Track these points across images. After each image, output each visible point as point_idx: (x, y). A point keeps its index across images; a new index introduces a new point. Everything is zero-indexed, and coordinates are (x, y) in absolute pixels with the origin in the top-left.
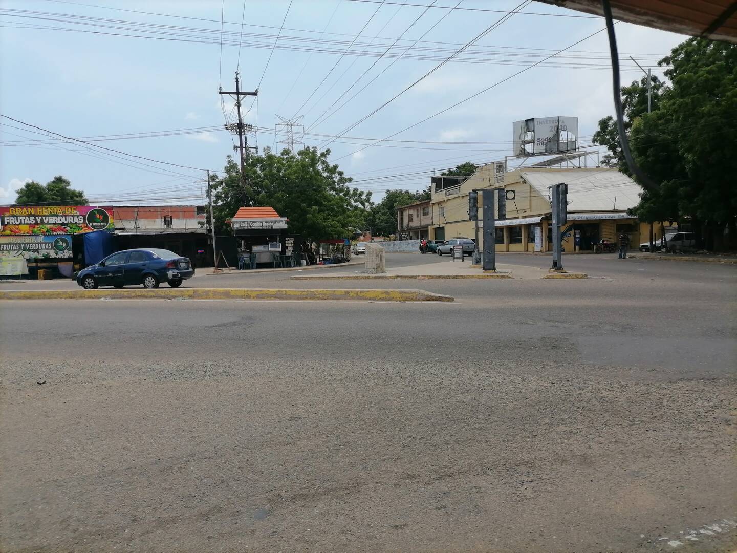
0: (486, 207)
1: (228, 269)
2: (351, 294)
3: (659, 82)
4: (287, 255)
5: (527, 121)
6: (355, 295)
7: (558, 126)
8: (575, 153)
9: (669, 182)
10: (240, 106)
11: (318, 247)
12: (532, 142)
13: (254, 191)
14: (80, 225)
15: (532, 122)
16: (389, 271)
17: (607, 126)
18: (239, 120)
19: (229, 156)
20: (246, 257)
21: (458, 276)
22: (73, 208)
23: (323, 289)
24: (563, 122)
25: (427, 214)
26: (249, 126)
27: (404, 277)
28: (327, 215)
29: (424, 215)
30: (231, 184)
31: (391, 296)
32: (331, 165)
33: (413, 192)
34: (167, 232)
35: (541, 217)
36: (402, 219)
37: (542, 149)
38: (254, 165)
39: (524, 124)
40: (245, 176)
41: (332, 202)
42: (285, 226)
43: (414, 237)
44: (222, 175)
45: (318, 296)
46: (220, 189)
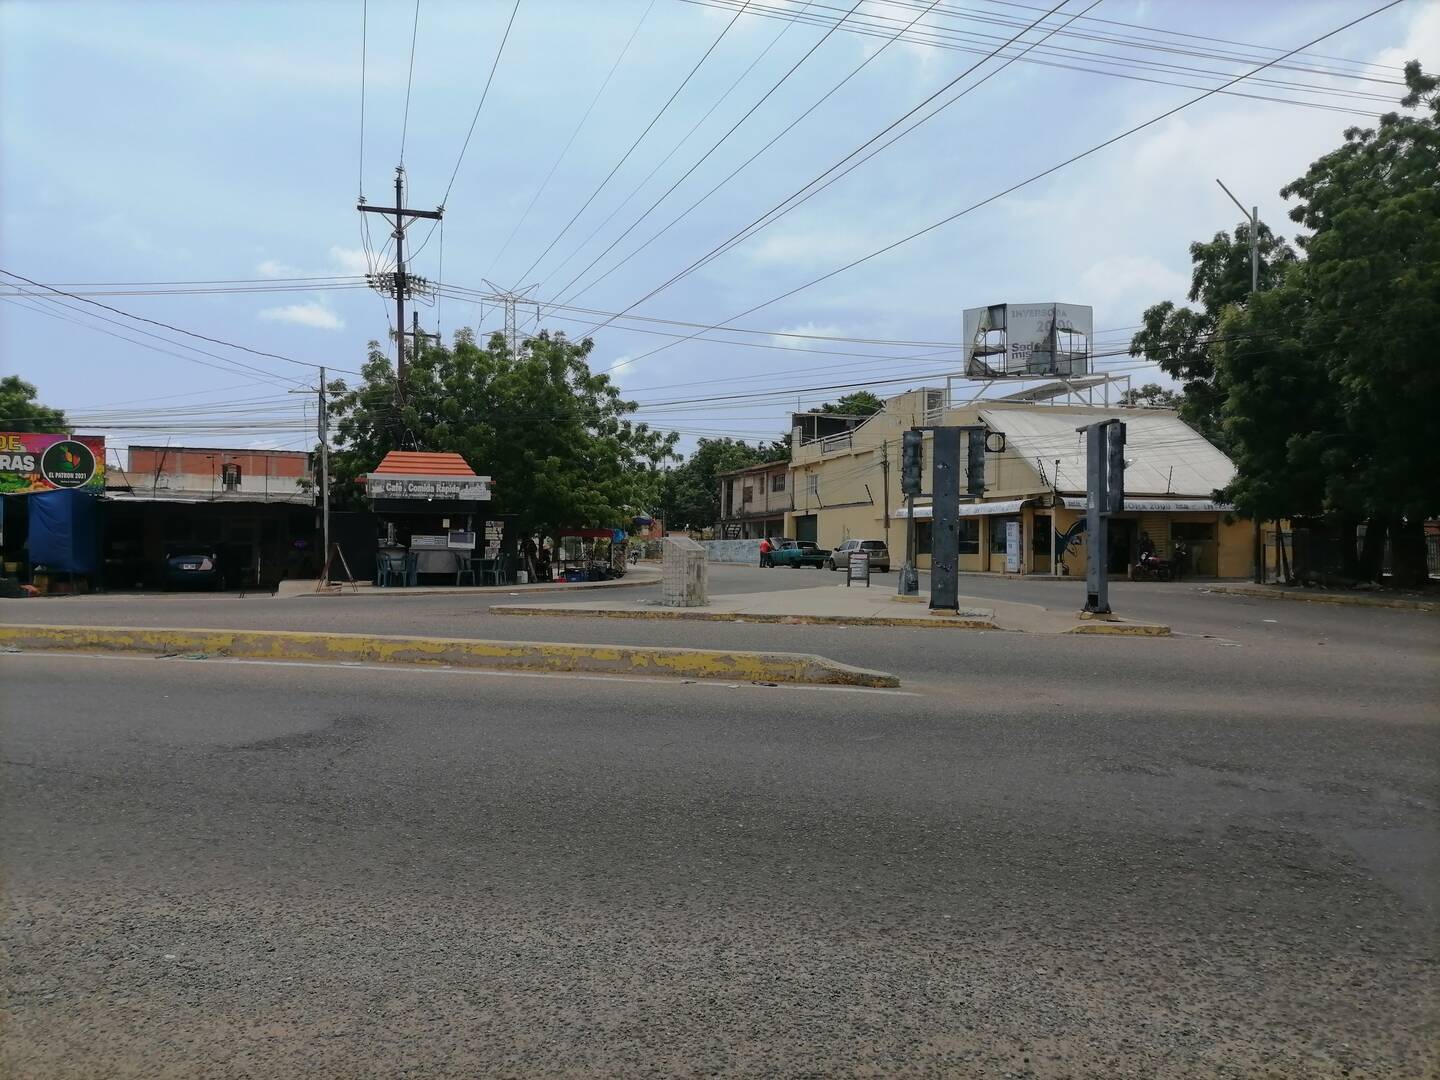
0: (941, 467)
1: (349, 584)
2: (636, 660)
3: (1271, 236)
4: (486, 558)
5: (991, 309)
6: (645, 663)
7: (1054, 320)
8: (1087, 378)
9: (1303, 437)
10: (403, 238)
11: (557, 546)
12: (1001, 350)
13: (425, 420)
14: (27, 476)
15: (1001, 311)
16: (714, 601)
17: (1162, 320)
18: (399, 266)
19: (373, 344)
20: (395, 560)
21: (876, 620)
22: (11, 438)
23: (565, 645)
24: (1064, 314)
25: (782, 488)
26: (419, 280)
27: (751, 616)
28: (579, 478)
29: (774, 490)
30: (374, 401)
31: (739, 668)
32: (594, 372)
33: (753, 444)
34: (225, 498)
35: (1021, 502)
36: (730, 497)
37: (1020, 363)
38: (427, 364)
39: (985, 315)
40: (405, 386)
41: (592, 449)
42: (487, 496)
43: (752, 534)
44: (356, 382)
45: (551, 661)
46: (349, 413)
